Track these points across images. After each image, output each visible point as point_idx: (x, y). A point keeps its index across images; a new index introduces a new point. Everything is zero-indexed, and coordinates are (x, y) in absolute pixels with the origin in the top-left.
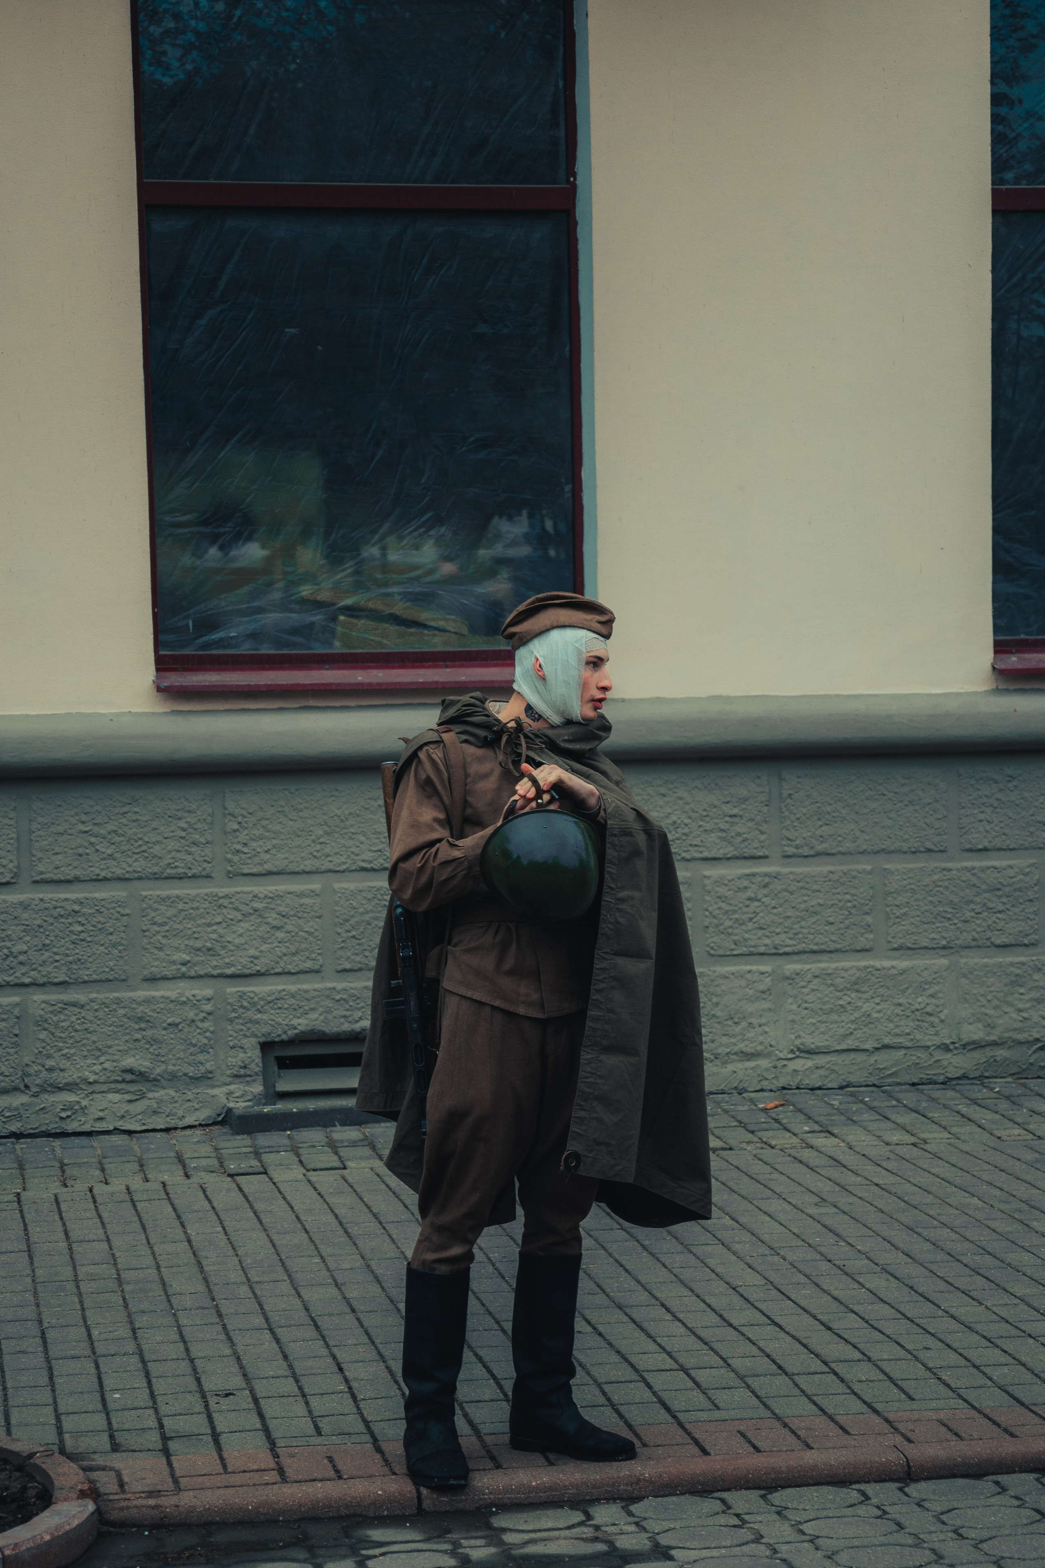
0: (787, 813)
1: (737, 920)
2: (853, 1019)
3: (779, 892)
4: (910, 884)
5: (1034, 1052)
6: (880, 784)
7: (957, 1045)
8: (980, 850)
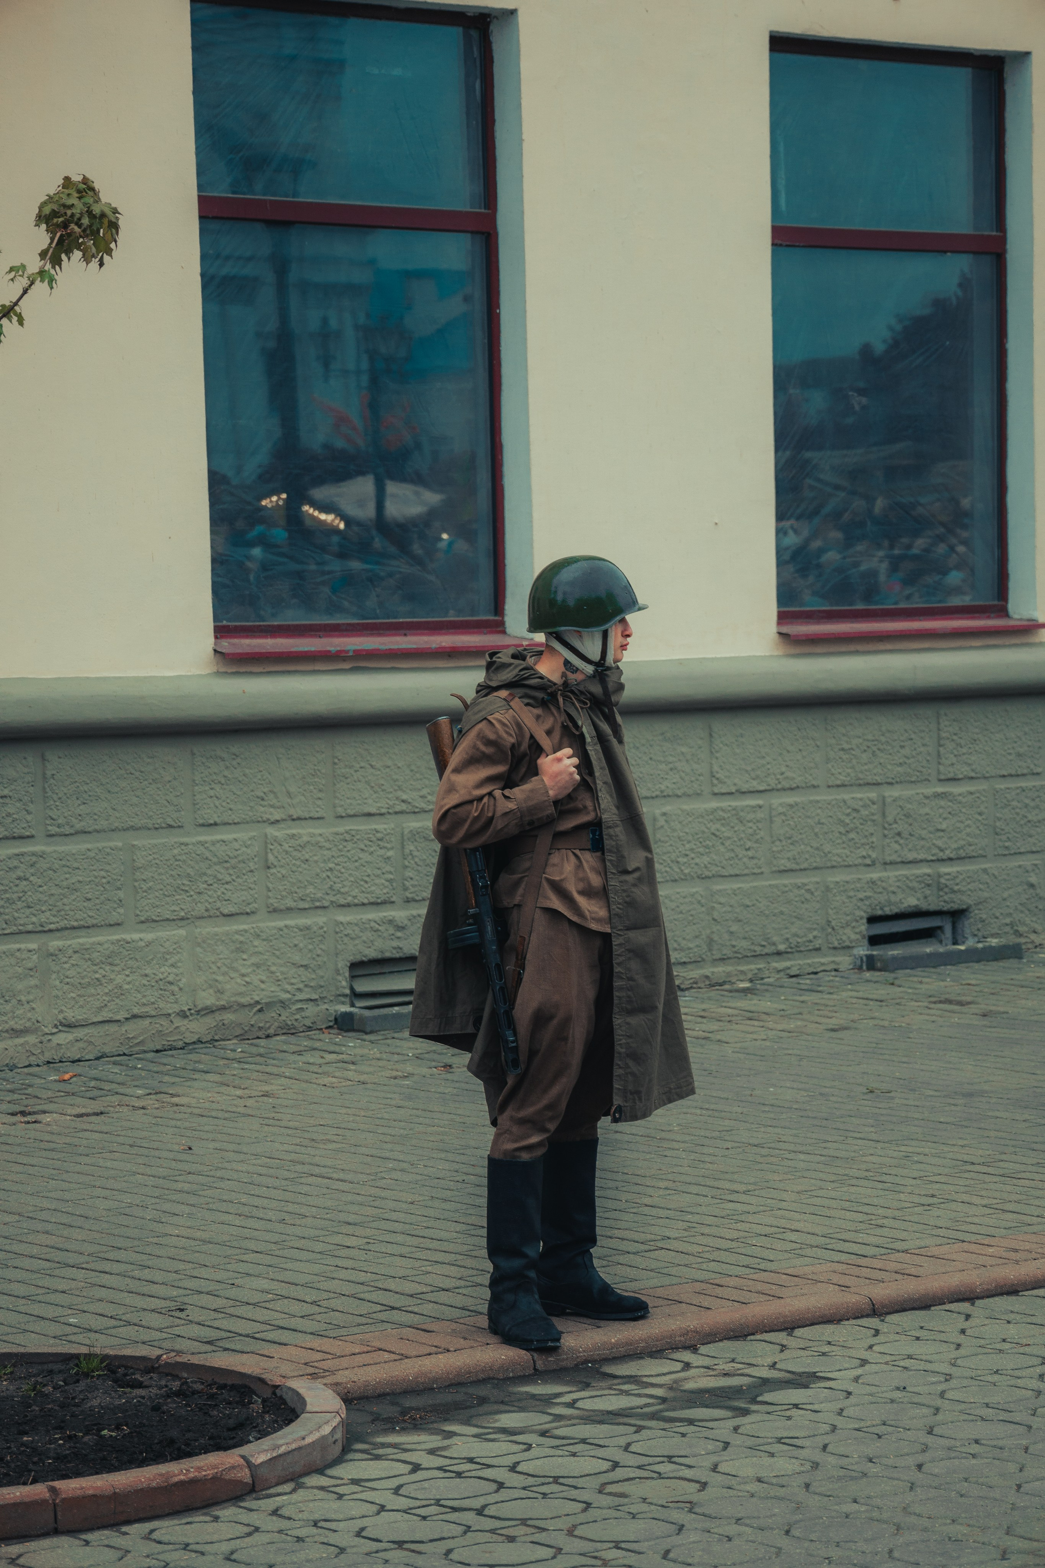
0: (50, 793)
1: (8, 899)
2: (107, 991)
3: (45, 871)
4: (155, 859)
5: (255, 1014)
6: (128, 764)
7: (192, 1011)
8: (211, 825)
